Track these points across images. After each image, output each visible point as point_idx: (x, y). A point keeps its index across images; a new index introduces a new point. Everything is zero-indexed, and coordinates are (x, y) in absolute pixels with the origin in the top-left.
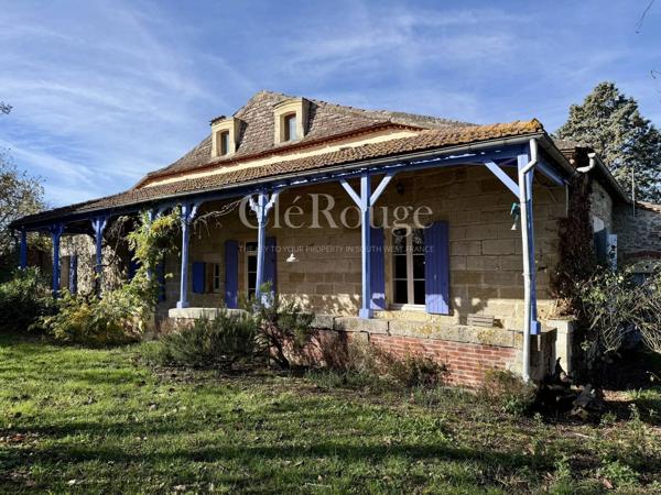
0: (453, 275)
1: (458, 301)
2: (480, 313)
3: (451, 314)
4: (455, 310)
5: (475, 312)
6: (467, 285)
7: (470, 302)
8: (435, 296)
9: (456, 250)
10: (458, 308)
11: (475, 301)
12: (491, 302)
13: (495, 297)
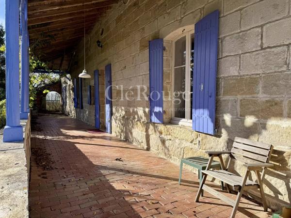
0: (222, 83)
1: (227, 118)
2: (254, 140)
3: (217, 134)
4: (223, 131)
5: (247, 137)
6: (239, 97)
7: (243, 121)
8: (201, 111)
9: (229, 47)
10: (227, 128)
11: (250, 120)
12: (272, 123)
13: (279, 115)
